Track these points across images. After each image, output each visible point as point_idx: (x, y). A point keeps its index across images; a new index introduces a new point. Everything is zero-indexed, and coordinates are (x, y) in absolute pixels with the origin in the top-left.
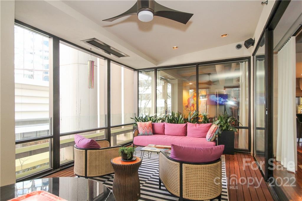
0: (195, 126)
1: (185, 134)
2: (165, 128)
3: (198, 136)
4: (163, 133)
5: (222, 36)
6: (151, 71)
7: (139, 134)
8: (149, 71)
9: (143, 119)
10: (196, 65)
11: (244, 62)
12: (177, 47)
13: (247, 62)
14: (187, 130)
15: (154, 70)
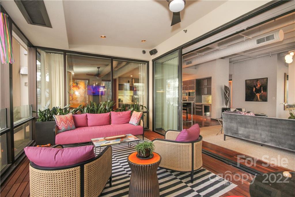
0: (119, 114)
1: (109, 122)
2: (87, 119)
3: (123, 122)
4: (86, 125)
5: (142, 41)
6: (53, 53)
7: (61, 131)
8: (50, 53)
9: (50, 112)
10: (110, 59)
11: (142, 64)
12: (105, 37)
13: (146, 65)
14: (110, 118)
15: (63, 53)
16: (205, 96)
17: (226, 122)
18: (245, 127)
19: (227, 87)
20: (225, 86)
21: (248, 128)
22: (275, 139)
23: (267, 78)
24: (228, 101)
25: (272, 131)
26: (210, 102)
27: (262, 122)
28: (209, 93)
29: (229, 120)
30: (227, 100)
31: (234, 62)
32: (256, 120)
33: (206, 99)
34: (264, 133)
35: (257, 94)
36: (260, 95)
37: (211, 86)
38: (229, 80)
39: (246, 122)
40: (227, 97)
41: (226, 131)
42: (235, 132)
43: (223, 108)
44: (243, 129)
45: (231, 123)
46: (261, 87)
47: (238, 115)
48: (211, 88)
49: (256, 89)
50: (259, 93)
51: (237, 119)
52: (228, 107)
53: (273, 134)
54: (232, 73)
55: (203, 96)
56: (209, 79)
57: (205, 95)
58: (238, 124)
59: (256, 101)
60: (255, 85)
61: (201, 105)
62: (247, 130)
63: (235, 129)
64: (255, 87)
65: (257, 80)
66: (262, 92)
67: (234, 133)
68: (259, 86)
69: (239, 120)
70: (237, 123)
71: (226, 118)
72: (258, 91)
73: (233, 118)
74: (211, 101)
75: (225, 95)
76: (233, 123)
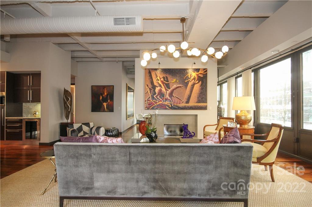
16: (29, 104)
17: (65, 166)
18: (109, 171)
19: (67, 91)
20: (65, 89)
21: (113, 172)
22: (160, 183)
23: (113, 86)
24: (69, 112)
25: (156, 170)
26: (38, 115)
27: (141, 157)
28: (37, 99)
29: (71, 162)
30: (67, 111)
31: (78, 60)
32: (130, 154)
33: (31, 109)
34: (143, 177)
35: (104, 104)
36: (107, 105)
37: (40, 87)
38: (72, 84)
39: (110, 159)
40: (69, 107)
41: (63, 188)
42: (86, 186)
43: (61, 123)
44: (104, 175)
45: (77, 166)
46: (107, 95)
47: (93, 146)
48: (39, 90)
49: (103, 97)
50: (106, 103)
51: (90, 156)
52: (69, 121)
53: (157, 176)
54: (75, 74)
55: (24, 104)
56: (37, 76)
57: (29, 102)
58: (94, 166)
59: (103, 112)
60: (102, 93)
61: (21, 121)
62: (112, 176)
63: (86, 180)
64: (102, 95)
65: (104, 87)
66: (109, 101)
67: (83, 188)
68: (106, 94)
69: (95, 157)
70: (90, 165)
71: (66, 157)
72: (105, 100)
73: (81, 155)
74: (40, 114)
75: (65, 103)
76: (81, 166)
